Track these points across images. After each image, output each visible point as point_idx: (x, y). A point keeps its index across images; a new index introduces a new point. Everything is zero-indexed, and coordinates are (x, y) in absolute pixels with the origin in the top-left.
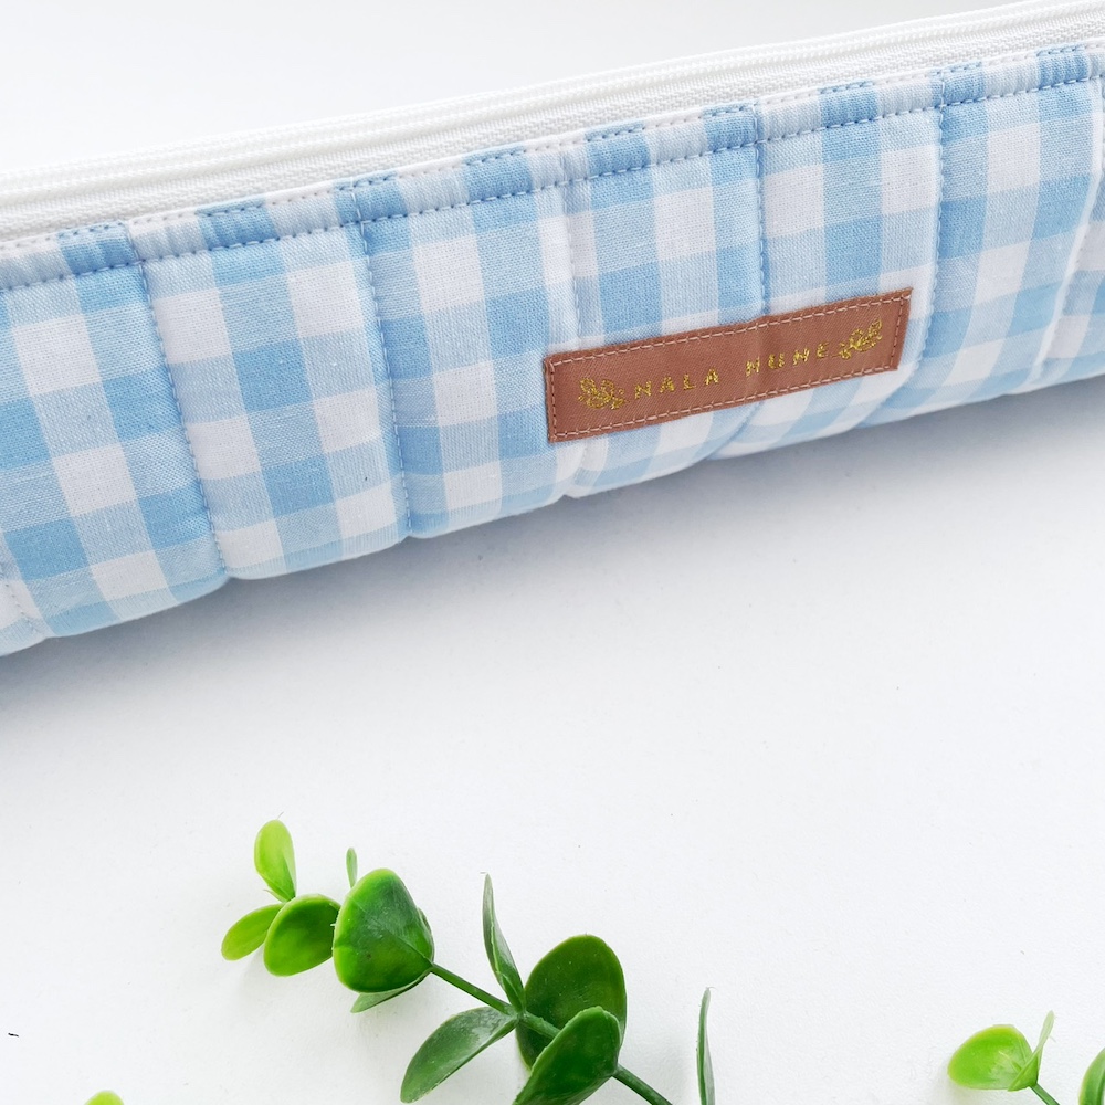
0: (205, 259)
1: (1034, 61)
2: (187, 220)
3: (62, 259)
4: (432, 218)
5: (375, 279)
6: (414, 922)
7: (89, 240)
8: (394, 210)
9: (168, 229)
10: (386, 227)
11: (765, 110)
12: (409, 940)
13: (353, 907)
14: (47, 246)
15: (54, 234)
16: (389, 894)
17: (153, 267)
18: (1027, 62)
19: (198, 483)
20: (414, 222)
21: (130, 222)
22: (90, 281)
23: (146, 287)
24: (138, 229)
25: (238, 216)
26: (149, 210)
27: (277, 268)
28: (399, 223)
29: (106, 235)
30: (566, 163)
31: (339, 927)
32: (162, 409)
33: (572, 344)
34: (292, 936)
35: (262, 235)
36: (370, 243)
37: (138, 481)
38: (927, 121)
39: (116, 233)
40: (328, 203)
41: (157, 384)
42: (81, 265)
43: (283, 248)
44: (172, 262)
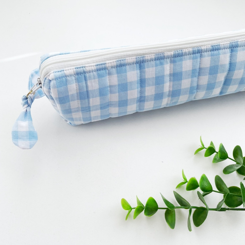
0: (210, 52)
3: (192, 52)
4: (241, 48)
5: (231, 57)
8: (237, 46)
9: (206, 48)
10: (235, 49)
14: (191, 50)
15: (192, 48)
17: (203, 53)
20: (239, 48)
21: (202, 47)
22: (194, 55)
23: (201, 56)
24: (203, 48)
25: (216, 47)
26: (205, 45)
27: (219, 54)
28: (237, 48)
29: (198, 49)
32: (197, 74)
35: (218, 49)
36: (232, 51)
37: (191, 84)
40: (228, 45)
41: (198, 70)
42: (194, 53)
43: (221, 51)
44: (205, 53)
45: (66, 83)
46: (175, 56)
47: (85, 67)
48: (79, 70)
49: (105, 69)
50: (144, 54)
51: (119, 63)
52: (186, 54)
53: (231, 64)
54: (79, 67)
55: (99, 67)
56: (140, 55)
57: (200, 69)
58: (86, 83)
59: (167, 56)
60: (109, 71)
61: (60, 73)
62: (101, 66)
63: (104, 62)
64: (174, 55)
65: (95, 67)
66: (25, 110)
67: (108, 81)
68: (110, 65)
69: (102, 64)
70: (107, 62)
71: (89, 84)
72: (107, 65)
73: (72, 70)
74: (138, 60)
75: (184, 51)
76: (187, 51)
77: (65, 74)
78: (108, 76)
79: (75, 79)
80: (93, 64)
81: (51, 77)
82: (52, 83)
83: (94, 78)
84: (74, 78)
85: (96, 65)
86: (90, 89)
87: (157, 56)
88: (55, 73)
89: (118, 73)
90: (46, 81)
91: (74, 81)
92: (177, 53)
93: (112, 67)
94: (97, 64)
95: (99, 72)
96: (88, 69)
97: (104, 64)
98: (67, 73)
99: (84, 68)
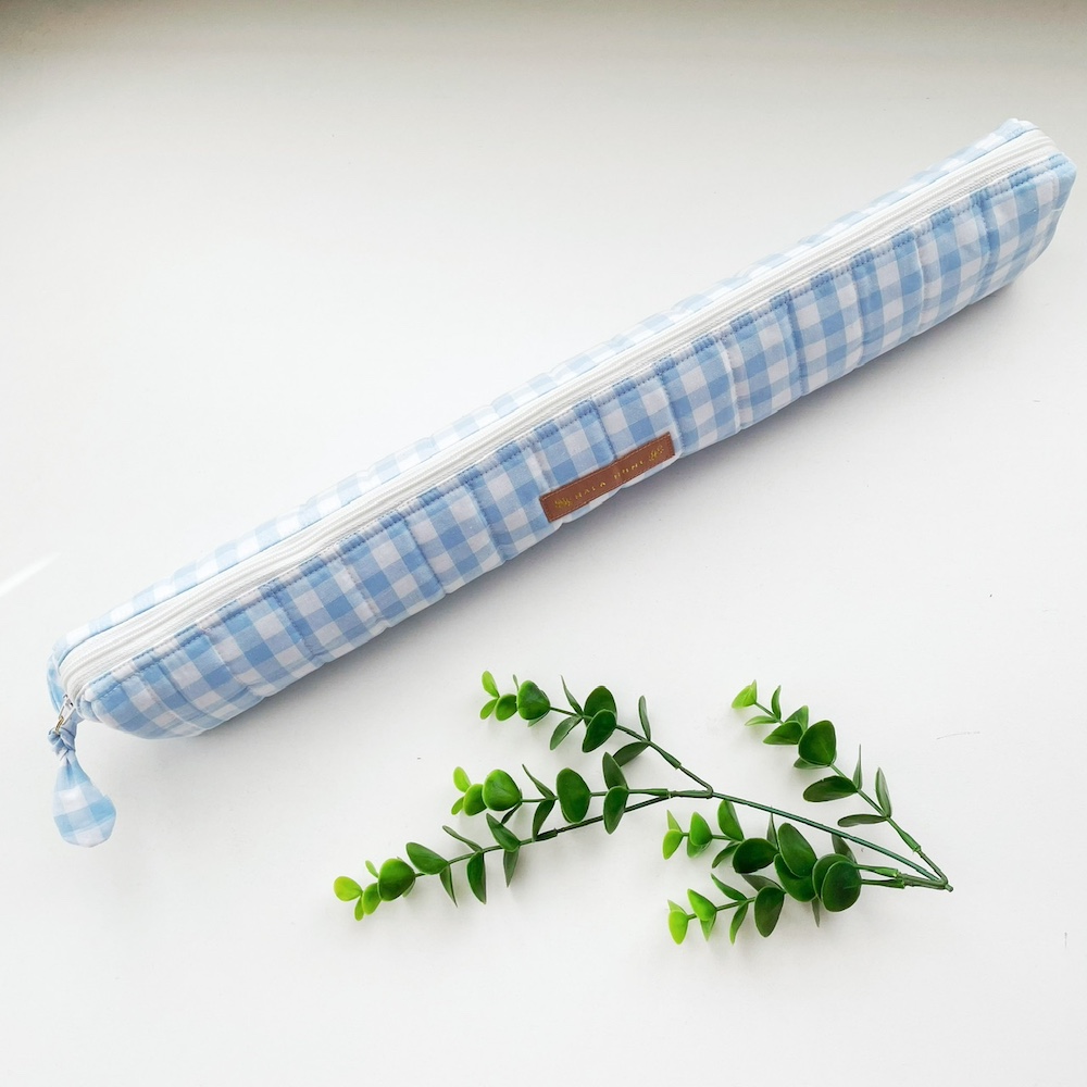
0: (423, 510)
1: (691, 346)
2: (414, 501)
3: (381, 525)
4: (490, 473)
5: (477, 496)
6: (541, 695)
7: (387, 517)
8: (478, 474)
9: (409, 506)
10: (476, 481)
11: (594, 399)
12: (541, 701)
13: (520, 696)
14: (376, 523)
15: (377, 519)
16: (531, 688)
17: (408, 518)
18: (688, 346)
19: (435, 575)
20: (485, 476)
21: (398, 508)
22: (390, 529)
23: (407, 524)
24: (401, 509)
25: (430, 494)
26: (402, 502)
27: (445, 506)
28: (480, 479)
29: (392, 514)
30: (529, 440)
31: (517, 703)
32: (420, 559)
33: (548, 491)
34: (503, 708)
35: (439, 496)
36: (472, 487)
37: (418, 582)
38: (656, 381)
39: (395, 513)
40: (456, 481)
41: (418, 551)
42: (386, 526)
43: (446, 498)
44: (413, 515)
45: (124, 694)
46: (347, 549)
47: (152, 650)
48: (142, 660)
49: (199, 634)
50: (273, 574)
51: (224, 613)
52: (369, 536)
53: (484, 511)
54: (140, 653)
55: (183, 637)
56: (265, 578)
57: (419, 547)
58: (169, 679)
59: (328, 557)
60: (209, 635)
61: (104, 681)
62: (187, 635)
63: (192, 624)
64: (342, 548)
65: (175, 642)
66: (62, 763)
67: (219, 656)
68: (206, 624)
69: (188, 630)
70: (197, 621)
71: (175, 676)
72: (200, 627)
73: (129, 666)
74: (265, 589)
75: (361, 531)
76: (368, 528)
77: (114, 678)
78: (213, 647)
79: (142, 680)
80: (168, 637)
81: (89, 695)
82: (95, 706)
83: (183, 663)
84: (136, 679)
85: (175, 637)
86: (182, 686)
87: (304, 568)
88: (94, 686)
89: (232, 632)
90: (81, 704)
91: (142, 684)
92: (346, 542)
93: (214, 626)
94: (175, 633)
95: (188, 647)
96: (160, 651)
97: (192, 627)
98: (119, 674)
99: (152, 653)
